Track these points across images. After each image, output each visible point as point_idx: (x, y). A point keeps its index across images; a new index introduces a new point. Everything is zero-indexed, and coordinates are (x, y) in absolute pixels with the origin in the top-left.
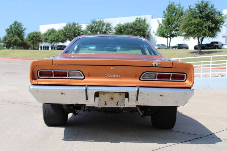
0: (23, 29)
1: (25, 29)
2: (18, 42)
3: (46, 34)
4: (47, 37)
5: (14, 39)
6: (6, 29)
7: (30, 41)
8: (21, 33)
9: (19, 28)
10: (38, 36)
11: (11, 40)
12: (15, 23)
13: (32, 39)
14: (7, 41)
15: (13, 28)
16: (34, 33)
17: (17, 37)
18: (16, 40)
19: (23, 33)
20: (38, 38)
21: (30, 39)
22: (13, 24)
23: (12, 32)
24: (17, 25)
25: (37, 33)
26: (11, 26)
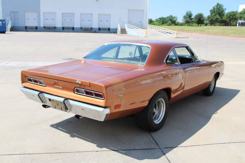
0: (224, 9)
1: (225, 9)
2: (219, 20)
3: (241, 13)
4: (242, 16)
5: (216, 18)
6: (210, 10)
7: (228, 19)
8: (222, 13)
9: (220, 9)
10: (234, 15)
11: (213, 18)
12: (218, 4)
13: (229, 17)
14: (210, 20)
15: (215, 9)
16: (231, 12)
17: (218, 17)
18: (217, 19)
19: (223, 13)
20: (234, 17)
21: (227, 18)
22: (216, 6)
23: (215, 12)
24: (219, 6)
25: (234, 12)
26: (214, 8)
